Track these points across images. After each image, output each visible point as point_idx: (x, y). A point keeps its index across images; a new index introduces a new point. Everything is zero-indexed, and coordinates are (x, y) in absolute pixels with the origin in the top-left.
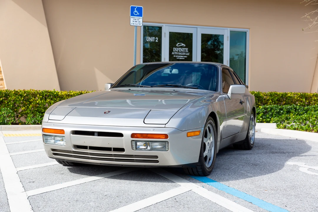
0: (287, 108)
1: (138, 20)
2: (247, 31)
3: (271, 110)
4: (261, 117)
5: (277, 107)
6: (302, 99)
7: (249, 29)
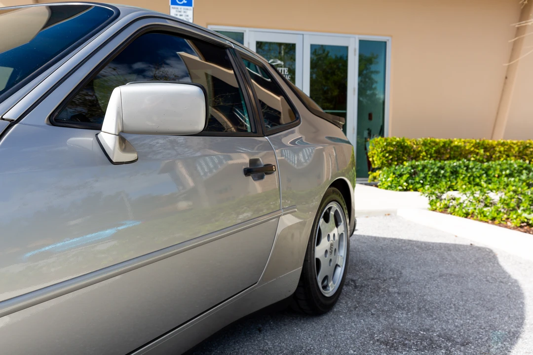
0: (452, 165)
1: (185, 12)
2: (388, 40)
3: (423, 170)
4: (406, 181)
5: (435, 164)
6: (478, 149)
7: (391, 36)
